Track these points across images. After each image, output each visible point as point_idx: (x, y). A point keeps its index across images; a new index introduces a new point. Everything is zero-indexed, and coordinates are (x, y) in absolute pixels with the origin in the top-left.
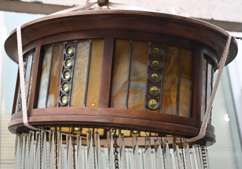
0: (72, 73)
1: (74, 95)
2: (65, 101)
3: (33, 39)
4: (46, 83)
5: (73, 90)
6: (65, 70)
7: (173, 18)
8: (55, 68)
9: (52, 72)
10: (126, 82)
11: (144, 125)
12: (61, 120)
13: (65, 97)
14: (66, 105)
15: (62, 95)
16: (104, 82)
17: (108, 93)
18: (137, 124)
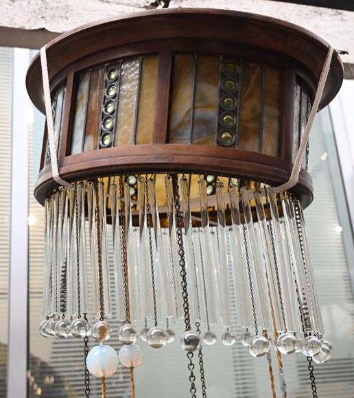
0: (116, 103)
1: (119, 132)
2: (107, 142)
3: (62, 66)
4: (82, 121)
5: (119, 125)
6: (106, 101)
7: (253, 17)
8: (94, 101)
9: (89, 106)
10: (190, 109)
11: (215, 164)
12: (102, 165)
13: (107, 137)
14: (109, 146)
15: (103, 133)
16: (159, 111)
17: (166, 124)
18: (205, 163)
